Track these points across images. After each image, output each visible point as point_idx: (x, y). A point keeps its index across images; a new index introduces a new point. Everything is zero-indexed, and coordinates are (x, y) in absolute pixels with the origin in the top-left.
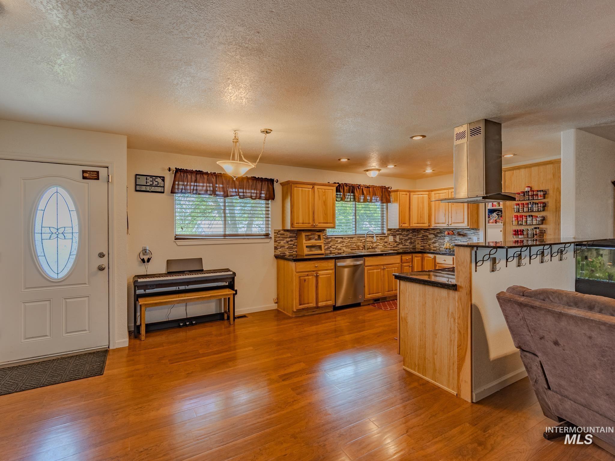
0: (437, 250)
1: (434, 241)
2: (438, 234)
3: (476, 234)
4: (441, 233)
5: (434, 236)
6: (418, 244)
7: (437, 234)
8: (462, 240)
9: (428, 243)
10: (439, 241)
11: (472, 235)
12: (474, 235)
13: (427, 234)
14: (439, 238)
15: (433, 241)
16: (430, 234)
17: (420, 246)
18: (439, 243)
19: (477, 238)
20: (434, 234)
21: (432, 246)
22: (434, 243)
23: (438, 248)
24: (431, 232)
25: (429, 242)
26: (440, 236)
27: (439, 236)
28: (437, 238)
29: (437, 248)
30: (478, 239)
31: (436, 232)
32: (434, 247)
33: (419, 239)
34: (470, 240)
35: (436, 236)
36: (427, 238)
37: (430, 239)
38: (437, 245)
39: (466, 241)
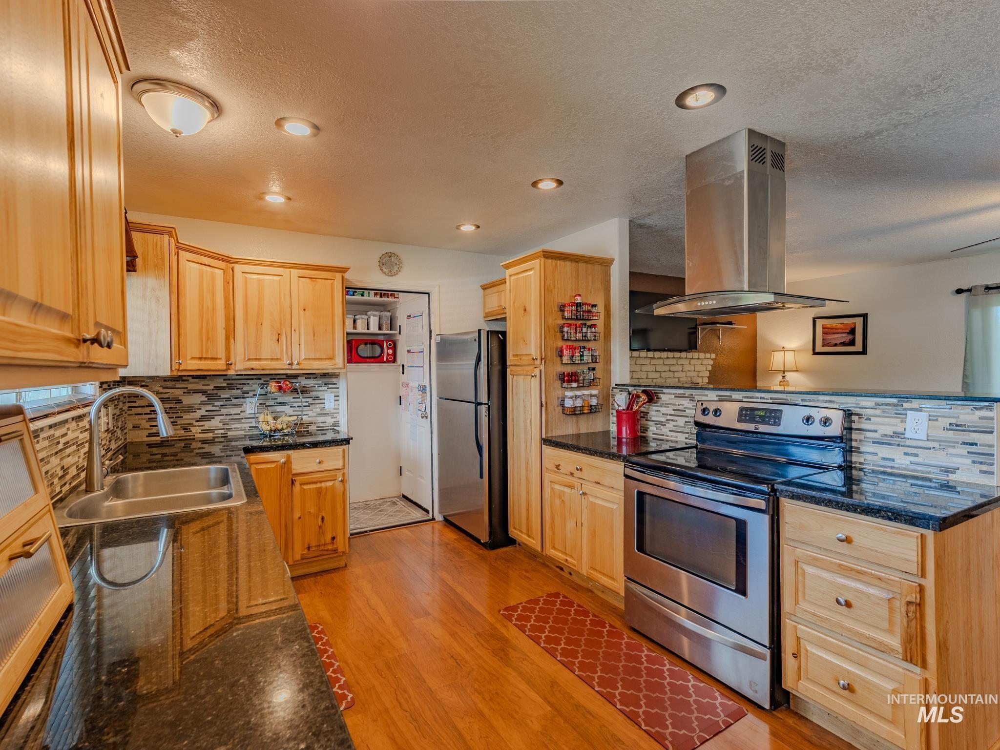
0: (216, 440)
1: (207, 413)
2: (219, 392)
3: (330, 386)
4: (231, 387)
5: (206, 399)
6: (136, 427)
7: (215, 392)
8: (294, 404)
9: (183, 422)
10: (224, 411)
11: (321, 389)
12: (325, 388)
13: (177, 393)
14: (222, 403)
15: (202, 412)
16: (189, 392)
17: (146, 433)
18: (222, 417)
19: (333, 395)
20: (204, 392)
21: (196, 431)
22: (203, 418)
23: (222, 431)
24: (191, 387)
25: (185, 417)
26: (228, 396)
27: (223, 396)
28: (216, 403)
29: (216, 432)
30: (336, 398)
31: (212, 387)
32: (204, 432)
33: (139, 410)
34: (317, 402)
35: (211, 397)
36: (178, 405)
37: (191, 409)
38: (215, 423)
39: (307, 404)
